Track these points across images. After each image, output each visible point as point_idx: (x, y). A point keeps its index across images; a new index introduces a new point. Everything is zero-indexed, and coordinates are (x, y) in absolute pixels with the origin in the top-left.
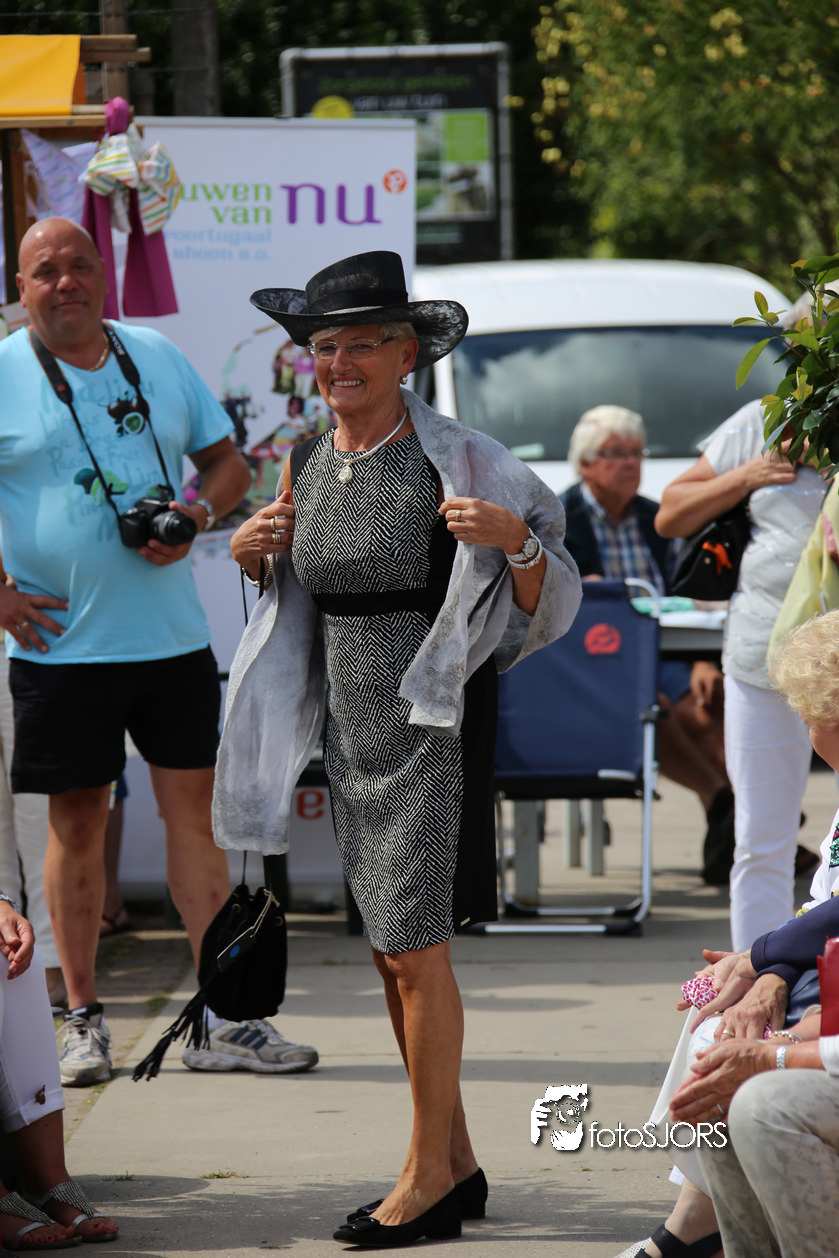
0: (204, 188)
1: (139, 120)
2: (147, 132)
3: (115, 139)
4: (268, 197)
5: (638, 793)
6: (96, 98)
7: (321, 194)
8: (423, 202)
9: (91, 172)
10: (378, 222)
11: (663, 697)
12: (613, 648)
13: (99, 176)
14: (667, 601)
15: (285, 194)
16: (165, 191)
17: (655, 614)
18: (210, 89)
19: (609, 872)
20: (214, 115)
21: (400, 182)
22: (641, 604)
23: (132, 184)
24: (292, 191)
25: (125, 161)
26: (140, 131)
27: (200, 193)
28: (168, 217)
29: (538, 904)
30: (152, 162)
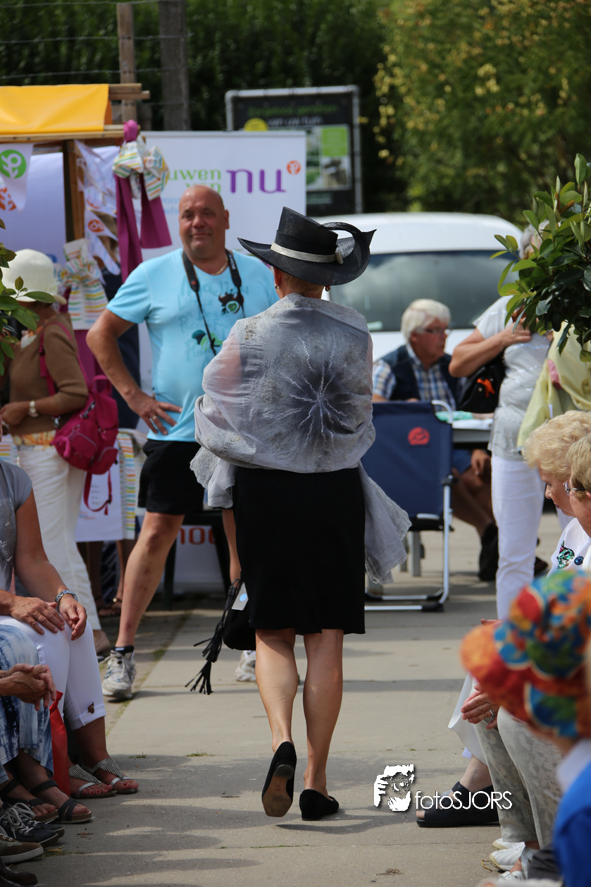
0: (182, 173)
1: (143, 134)
2: (148, 140)
3: (130, 145)
4: (219, 177)
5: (441, 527)
6: (119, 121)
7: (250, 175)
8: (310, 180)
9: (116, 164)
10: (284, 191)
11: (455, 470)
12: (425, 441)
13: (121, 167)
14: (457, 414)
15: (229, 176)
16: (160, 174)
17: (450, 421)
18: (185, 114)
19: (423, 574)
20: (187, 130)
21: (297, 168)
22: (441, 415)
23: (140, 171)
24: (233, 174)
25: (135, 157)
26: (144, 139)
27: (179, 175)
28: (162, 189)
29: (382, 594)
30: (152, 158)
